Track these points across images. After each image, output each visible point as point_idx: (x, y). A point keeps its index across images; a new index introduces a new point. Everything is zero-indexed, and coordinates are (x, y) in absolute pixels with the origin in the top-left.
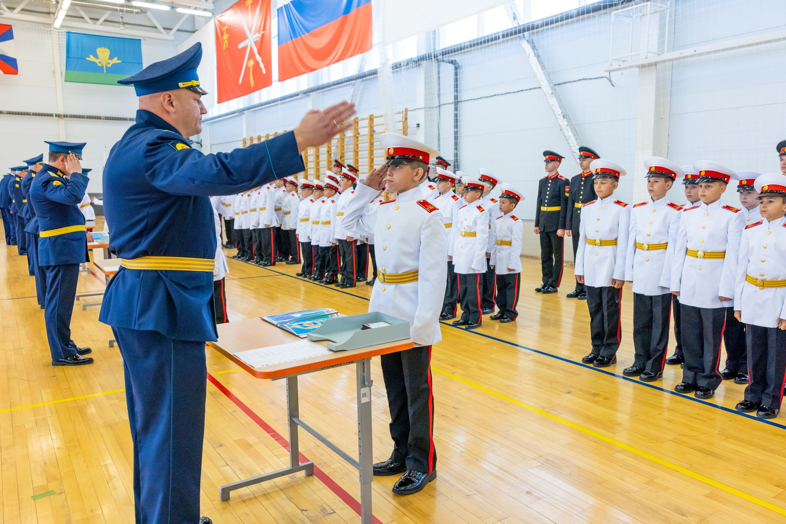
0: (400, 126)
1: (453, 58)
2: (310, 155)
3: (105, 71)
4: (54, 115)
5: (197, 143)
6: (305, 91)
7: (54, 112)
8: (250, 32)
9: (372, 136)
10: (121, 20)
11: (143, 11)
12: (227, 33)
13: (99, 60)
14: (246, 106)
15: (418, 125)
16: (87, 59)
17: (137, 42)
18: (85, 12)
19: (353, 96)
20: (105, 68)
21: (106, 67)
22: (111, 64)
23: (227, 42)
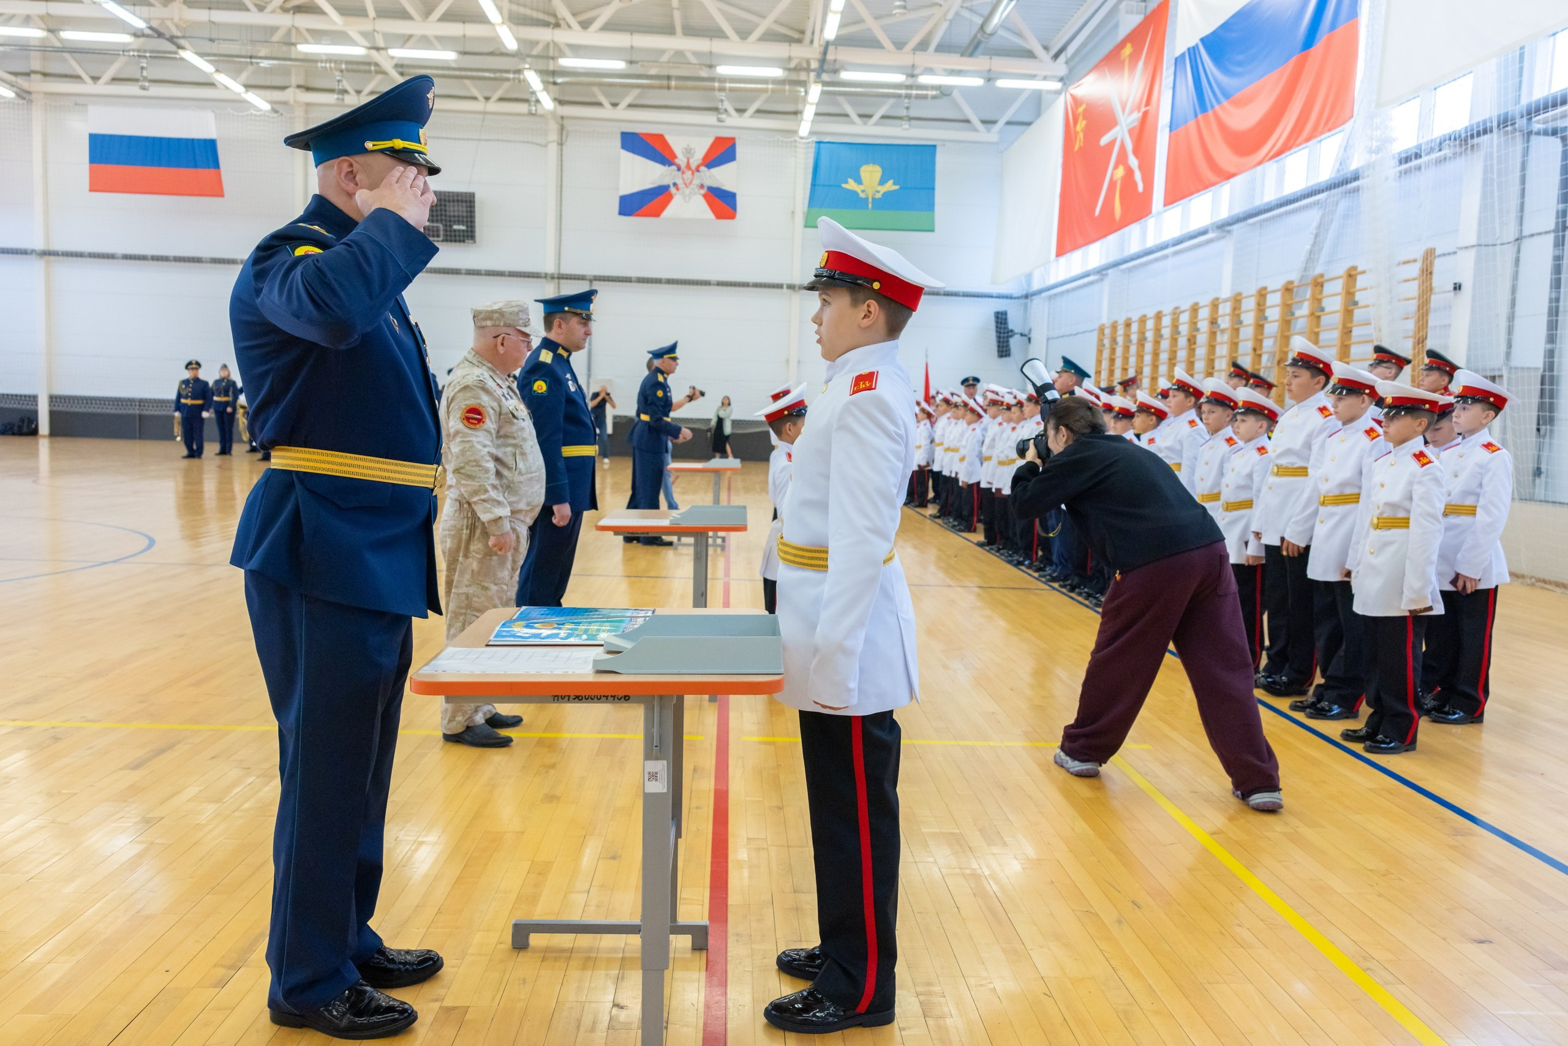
0: (1413, 289)
1: (1560, 124)
2: (1221, 357)
3: (870, 205)
4: (785, 286)
5: (1022, 335)
6: (1220, 223)
7: (786, 281)
8: (1123, 110)
9: (1348, 313)
10: (904, 113)
11: (944, 92)
12: (1085, 118)
13: (862, 187)
14: (1112, 259)
15: (1457, 287)
16: (844, 186)
17: (930, 150)
18: (853, 105)
19: (1319, 227)
20: (870, 200)
21: (873, 199)
22: (882, 193)
23: (1081, 135)
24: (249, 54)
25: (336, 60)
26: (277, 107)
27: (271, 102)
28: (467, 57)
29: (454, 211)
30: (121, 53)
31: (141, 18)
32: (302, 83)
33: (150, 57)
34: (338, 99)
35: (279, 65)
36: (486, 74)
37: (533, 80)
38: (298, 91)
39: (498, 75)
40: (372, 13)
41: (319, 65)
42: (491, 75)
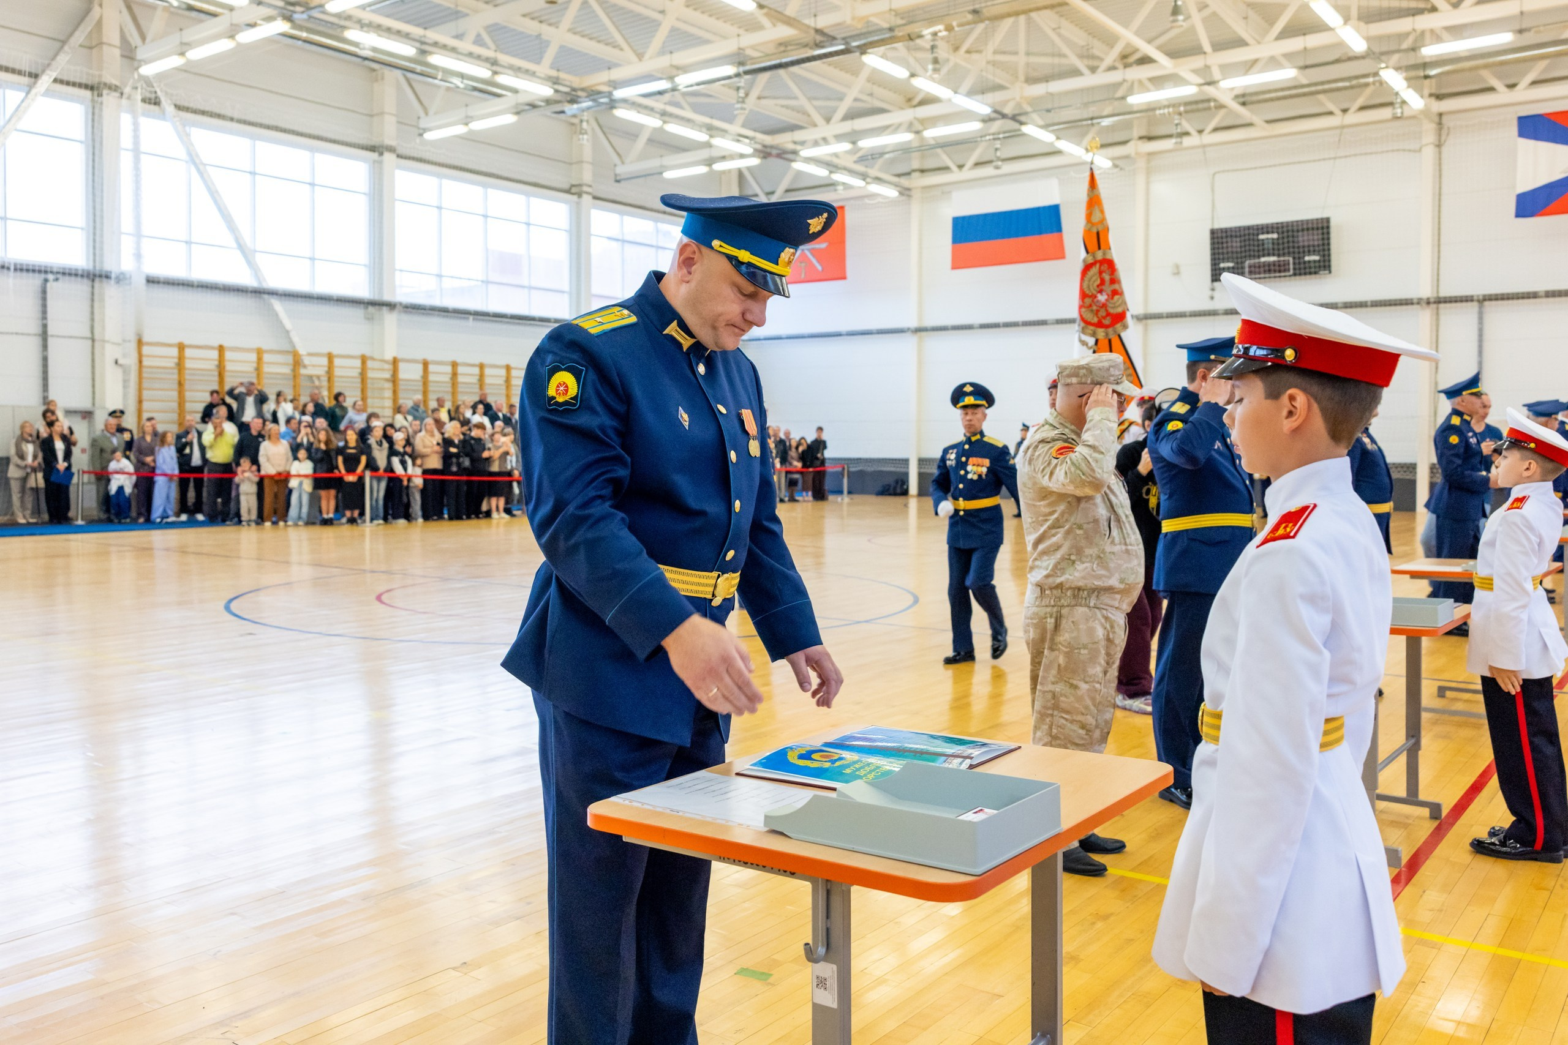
24: (1091, 115)
25: (1173, 104)
26: (1117, 162)
27: (1113, 159)
28: (1308, 71)
29: (1304, 241)
30: (979, 139)
31: (986, 104)
32: (1144, 133)
33: (1004, 138)
34: (1176, 143)
35: (1120, 121)
36: (1341, 84)
37: (1394, 79)
38: (1140, 143)
39: (1354, 82)
40: (1207, 47)
41: (1158, 112)
42: (1347, 84)
